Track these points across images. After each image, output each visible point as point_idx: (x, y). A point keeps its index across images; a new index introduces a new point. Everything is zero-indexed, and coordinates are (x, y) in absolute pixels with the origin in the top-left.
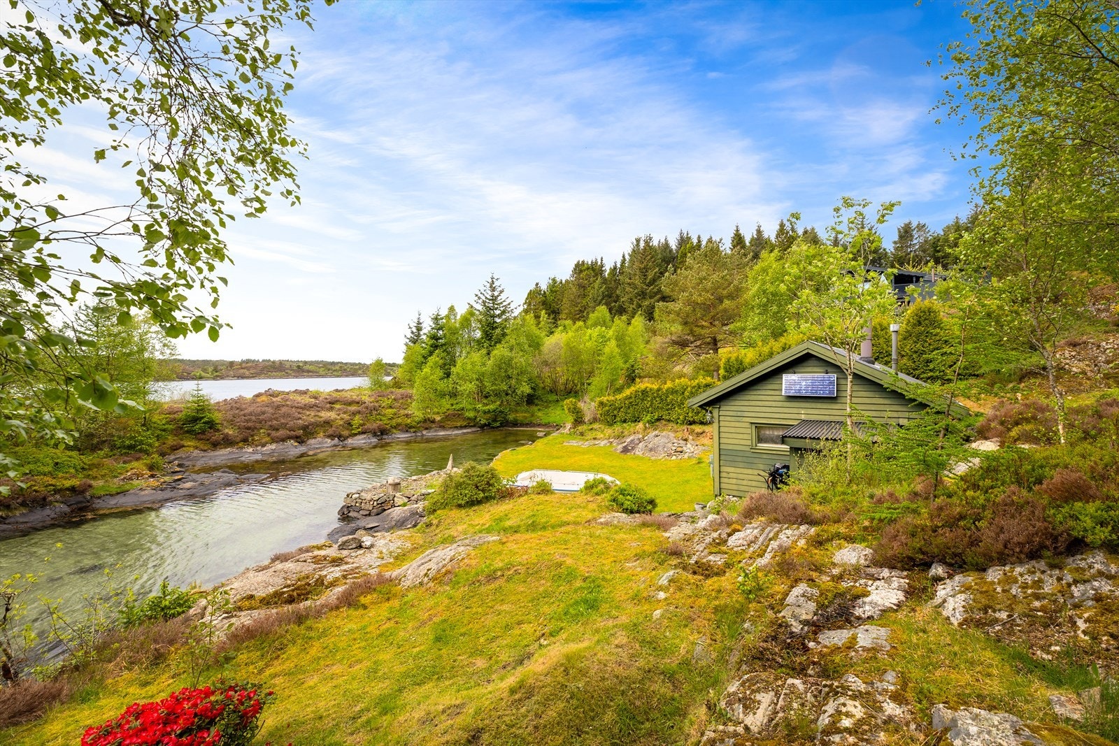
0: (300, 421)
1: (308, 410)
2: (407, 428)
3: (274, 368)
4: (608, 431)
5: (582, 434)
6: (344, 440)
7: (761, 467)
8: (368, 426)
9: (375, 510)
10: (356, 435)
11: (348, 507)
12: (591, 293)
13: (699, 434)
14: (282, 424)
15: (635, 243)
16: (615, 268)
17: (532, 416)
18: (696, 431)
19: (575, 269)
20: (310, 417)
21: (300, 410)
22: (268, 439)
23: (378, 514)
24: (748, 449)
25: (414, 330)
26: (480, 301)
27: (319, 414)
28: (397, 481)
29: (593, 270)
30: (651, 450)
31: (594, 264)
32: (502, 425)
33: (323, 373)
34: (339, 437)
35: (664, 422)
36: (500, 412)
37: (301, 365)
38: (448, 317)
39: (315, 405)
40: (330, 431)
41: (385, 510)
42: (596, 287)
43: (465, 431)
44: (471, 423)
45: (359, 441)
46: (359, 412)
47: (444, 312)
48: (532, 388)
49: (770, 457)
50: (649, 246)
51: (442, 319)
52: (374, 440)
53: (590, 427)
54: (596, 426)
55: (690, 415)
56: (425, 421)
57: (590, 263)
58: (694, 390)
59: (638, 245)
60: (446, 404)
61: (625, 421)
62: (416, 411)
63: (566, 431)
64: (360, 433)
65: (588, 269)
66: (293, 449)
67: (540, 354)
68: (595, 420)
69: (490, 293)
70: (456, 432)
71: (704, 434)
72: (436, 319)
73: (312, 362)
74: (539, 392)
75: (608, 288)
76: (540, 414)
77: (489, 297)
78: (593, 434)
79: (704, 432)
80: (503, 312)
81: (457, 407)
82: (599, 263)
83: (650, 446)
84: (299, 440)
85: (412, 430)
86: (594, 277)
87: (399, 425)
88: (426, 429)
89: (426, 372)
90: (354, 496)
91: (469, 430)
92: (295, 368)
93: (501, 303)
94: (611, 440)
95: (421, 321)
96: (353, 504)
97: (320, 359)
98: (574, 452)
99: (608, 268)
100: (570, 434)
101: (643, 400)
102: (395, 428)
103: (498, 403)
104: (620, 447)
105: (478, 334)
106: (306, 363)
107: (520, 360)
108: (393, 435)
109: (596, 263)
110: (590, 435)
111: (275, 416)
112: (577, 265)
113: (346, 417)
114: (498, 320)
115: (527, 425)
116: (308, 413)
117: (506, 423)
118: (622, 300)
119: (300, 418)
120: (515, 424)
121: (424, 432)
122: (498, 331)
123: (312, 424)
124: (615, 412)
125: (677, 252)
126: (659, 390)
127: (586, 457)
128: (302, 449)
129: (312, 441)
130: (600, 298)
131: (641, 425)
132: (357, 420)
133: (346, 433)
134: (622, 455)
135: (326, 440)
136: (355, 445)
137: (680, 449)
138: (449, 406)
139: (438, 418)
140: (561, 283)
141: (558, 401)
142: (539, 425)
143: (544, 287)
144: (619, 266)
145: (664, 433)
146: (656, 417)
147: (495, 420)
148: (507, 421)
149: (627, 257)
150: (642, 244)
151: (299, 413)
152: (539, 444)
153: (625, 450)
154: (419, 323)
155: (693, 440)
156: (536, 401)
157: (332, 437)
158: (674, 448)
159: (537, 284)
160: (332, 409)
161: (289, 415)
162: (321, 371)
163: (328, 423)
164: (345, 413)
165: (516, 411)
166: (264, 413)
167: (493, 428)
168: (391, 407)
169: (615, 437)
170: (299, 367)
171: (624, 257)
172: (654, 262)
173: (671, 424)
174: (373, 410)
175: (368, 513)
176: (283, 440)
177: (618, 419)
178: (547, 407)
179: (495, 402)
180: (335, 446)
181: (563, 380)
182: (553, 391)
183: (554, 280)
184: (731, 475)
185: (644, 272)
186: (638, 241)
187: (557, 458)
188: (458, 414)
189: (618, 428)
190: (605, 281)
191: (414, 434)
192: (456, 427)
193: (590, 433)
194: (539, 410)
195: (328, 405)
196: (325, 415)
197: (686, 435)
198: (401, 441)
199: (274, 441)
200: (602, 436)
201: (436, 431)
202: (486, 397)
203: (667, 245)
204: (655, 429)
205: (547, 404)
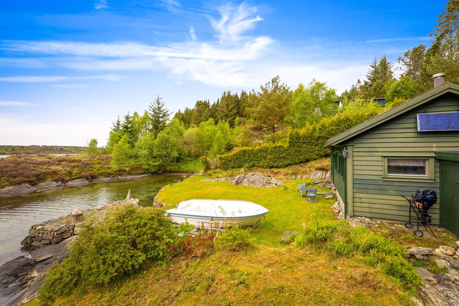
0: (34, 172)
1: (42, 165)
2: (108, 175)
3: (47, 149)
4: (225, 173)
5: (210, 175)
6: (66, 182)
7: (393, 192)
8: (83, 174)
9: (55, 240)
10: (74, 179)
11: (32, 237)
12: (204, 115)
13: (276, 173)
14: (20, 173)
15: (224, 94)
16: (214, 104)
17: (179, 167)
18: (275, 172)
19: (197, 104)
20: (43, 169)
21: (36, 165)
22: (7, 183)
23: (57, 243)
24: (380, 178)
25: (116, 125)
26: (151, 109)
27: (50, 167)
28: (80, 212)
29: (205, 105)
30: (252, 182)
31: (205, 102)
32: (163, 172)
33: (74, 152)
34: (63, 181)
35: (255, 168)
36: (162, 165)
37: (62, 148)
38: (134, 118)
39: (48, 162)
40: (57, 177)
41: (64, 239)
42: (206, 112)
43: (143, 176)
44: (147, 171)
45: (77, 183)
46: (78, 166)
47: (131, 115)
48: (179, 154)
49: (402, 184)
50: (229, 95)
51: (131, 118)
52: (87, 182)
53: (214, 171)
54: (217, 170)
55: (271, 163)
56: (120, 171)
57: (203, 102)
58: (273, 150)
59: (225, 95)
60: (132, 162)
61: (233, 168)
62: (114, 166)
63: (201, 174)
64: (77, 178)
65: (203, 104)
66: (26, 189)
67: (182, 137)
68: (217, 167)
69: (157, 105)
70: (138, 176)
71: (279, 173)
72: (127, 118)
73: (69, 146)
74: (183, 156)
75: (211, 113)
76: (183, 167)
77: (156, 107)
78: (217, 175)
79: (279, 172)
80: (164, 115)
81: (139, 163)
82: (207, 102)
83: (251, 180)
84: (32, 183)
85: (111, 176)
86: (205, 108)
87: (104, 173)
88: (120, 175)
89: (120, 144)
90: (38, 228)
91: (145, 175)
92: (59, 149)
93: (163, 111)
94: (227, 178)
95: (120, 121)
96: (36, 235)
97: (73, 146)
98: (208, 185)
99: (211, 104)
100: (203, 175)
101: (244, 156)
102: (101, 175)
103: (161, 161)
104: (234, 181)
105: (151, 127)
106: (65, 147)
107: (173, 139)
108: (100, 179)
109: (206, 102)
110: (215, 175)
111: (15, 169)
112: (198, 102)
113: (68, 169)
114: (161, 120)
115: (176, 172)
116: (41, 167)
117: (165, 171)
118: (218, 118)
119: (35, 170)
120: (170, 172)
121: (119, 177)
122: (161, 124)
123: (43, 173)
124: (228, 163)
125: (241, 98)
126: (253, 150)
127: (217, 187)
128: (33, 189)
129: (42, 184)
130: (208, 117)
131: (242, 169)
132: (76, 171)
133: (67, 178)
134: (236, 186)
135: (53, 182)
136: (73, 185)
137: (268, 182)
138: (134, 163)
139: (127, 169)
140: (190, 110)
141: (191, 160)
142: (183, 172)
143: (182, 112)
144: (216, 103)
145: (257, 173)
146: (251, 165)
147: (160, 170)
148: (166, 170)
149: (220, 100)
150: (227, 94)
151: (34, 167)
152: (186, 181)
153: (237, 183)
154: (119, 121)
155: (273, 176)
156: (181, 161)
157: (57, 181)
158: (265, 181)
159: (179, 110)
160: (59, 164)
161: (26, 168)
162: (73, 151)
163: (55, 172)
164: (68, 167)
165: (171, 165)
166: (6, 167)
167: (159, 174)
168: (99, 164)
169: (228, 176)
170: (61, 149)
171: (218, 99)
172: (231, 102)
173: (259, 169)
174: (86, 165)
175: (48, 242)
176: (19, 183)
177: (229, 166)
178: (187, 163)
179: (159, 160)
180: (59, 186)
181: (194, 150)
182: (189, 155)
183: (187, 109)
184: (363, 200)
185: (227, 106)
186: (225, 93)
187: (199, 189)
188: (139, 167)
189: (230, 171)
190: (210, 110)
191: (112, 178)
192: (138, 174)
193: (214, 174)
194: (183, 165)
195: (57, 163)
196: (53, 168)
197: (270, 174)
198: (104, 182)
199: (11, 184)
200: (222, 176)
201: (126, 176)
202: (155, 158)
203: (236, 96)
204: (251, 171)
205: (186, 162)
